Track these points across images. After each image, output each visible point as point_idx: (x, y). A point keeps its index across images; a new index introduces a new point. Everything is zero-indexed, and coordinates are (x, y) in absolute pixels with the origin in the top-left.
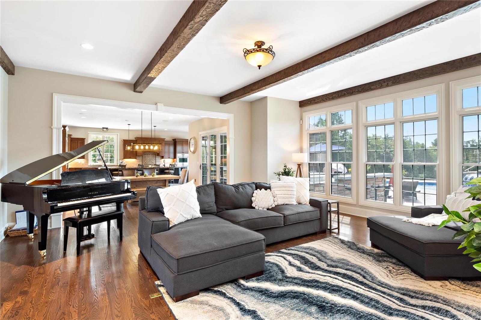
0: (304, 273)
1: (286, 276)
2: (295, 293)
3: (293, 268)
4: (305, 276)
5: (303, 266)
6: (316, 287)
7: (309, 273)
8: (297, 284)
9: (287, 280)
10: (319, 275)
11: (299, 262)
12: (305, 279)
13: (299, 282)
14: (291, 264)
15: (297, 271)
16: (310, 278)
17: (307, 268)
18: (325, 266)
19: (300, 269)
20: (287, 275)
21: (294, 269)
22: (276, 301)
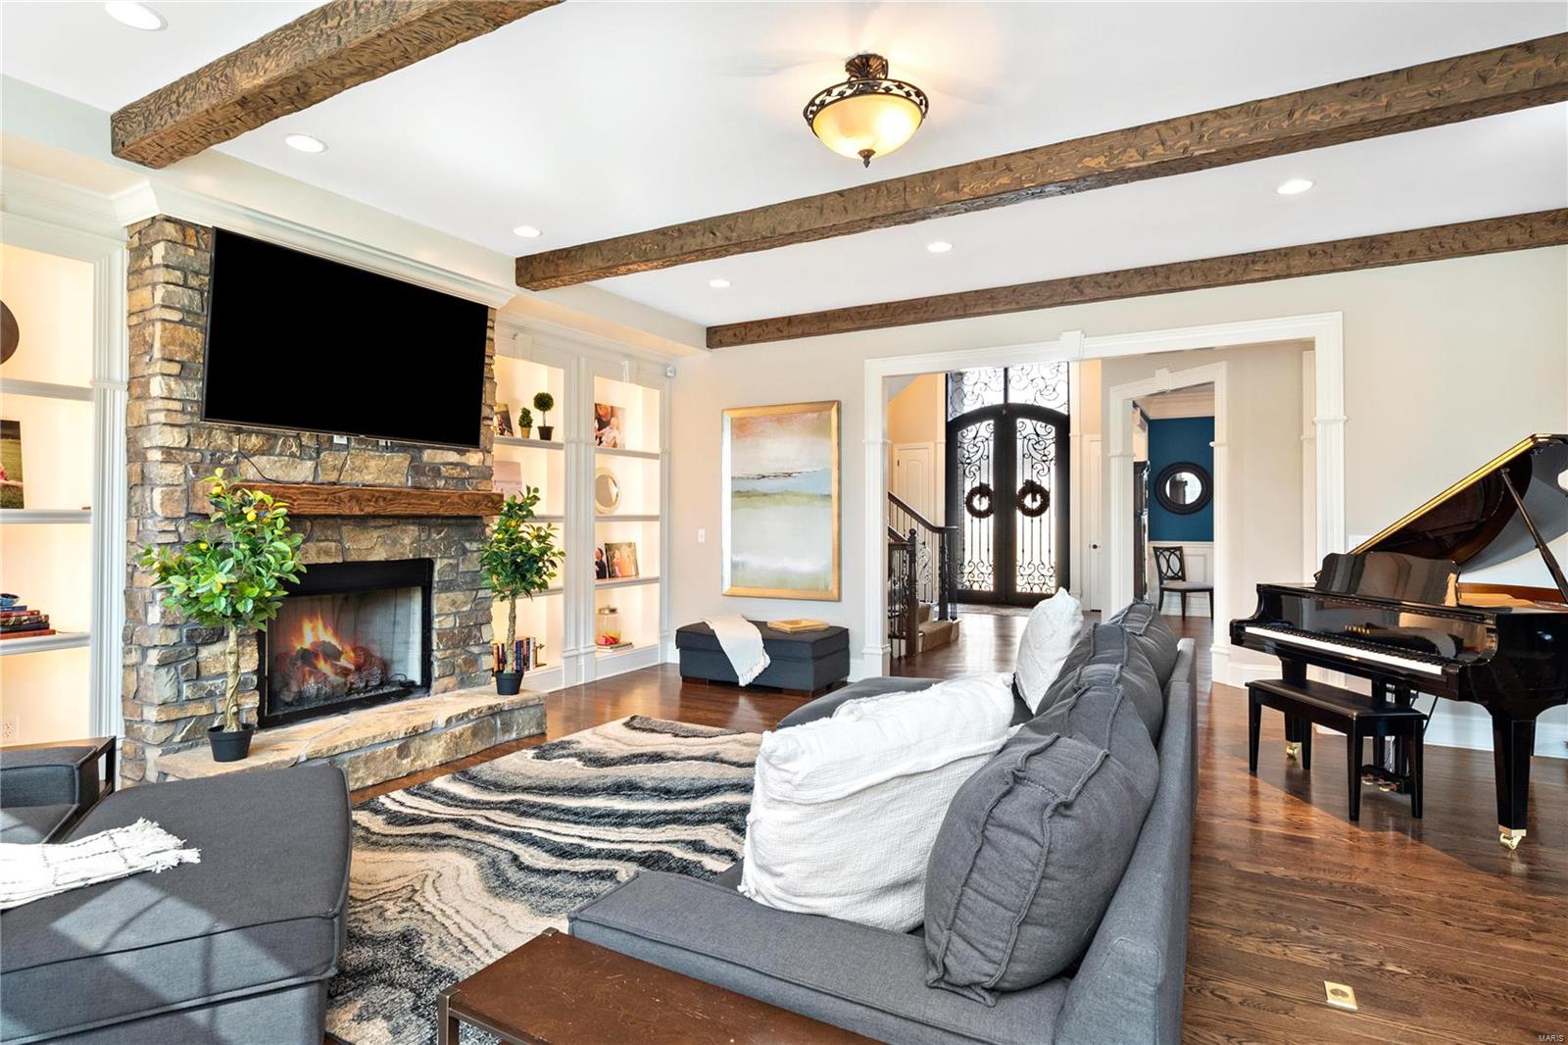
0: (682, 838)
1: (724, 823)
2: (687, 798)
3: (718, 846)
4: (677, 833)
5: (691, 856)
6: (645, 815)
7: (667, 842)
8: (691, 813)
9: (716, 816)
10: (640, 842)
11: (708, 868)
12: (675, 826)
13: (689, 817)
14: (730, 855)
15: (702, 838)
16: (664, 828)
17: (678, 853)
18: (624, 872)
19: (698, 846)
20: (722, 826)
21: (711, 842)
22: (717, 782)
